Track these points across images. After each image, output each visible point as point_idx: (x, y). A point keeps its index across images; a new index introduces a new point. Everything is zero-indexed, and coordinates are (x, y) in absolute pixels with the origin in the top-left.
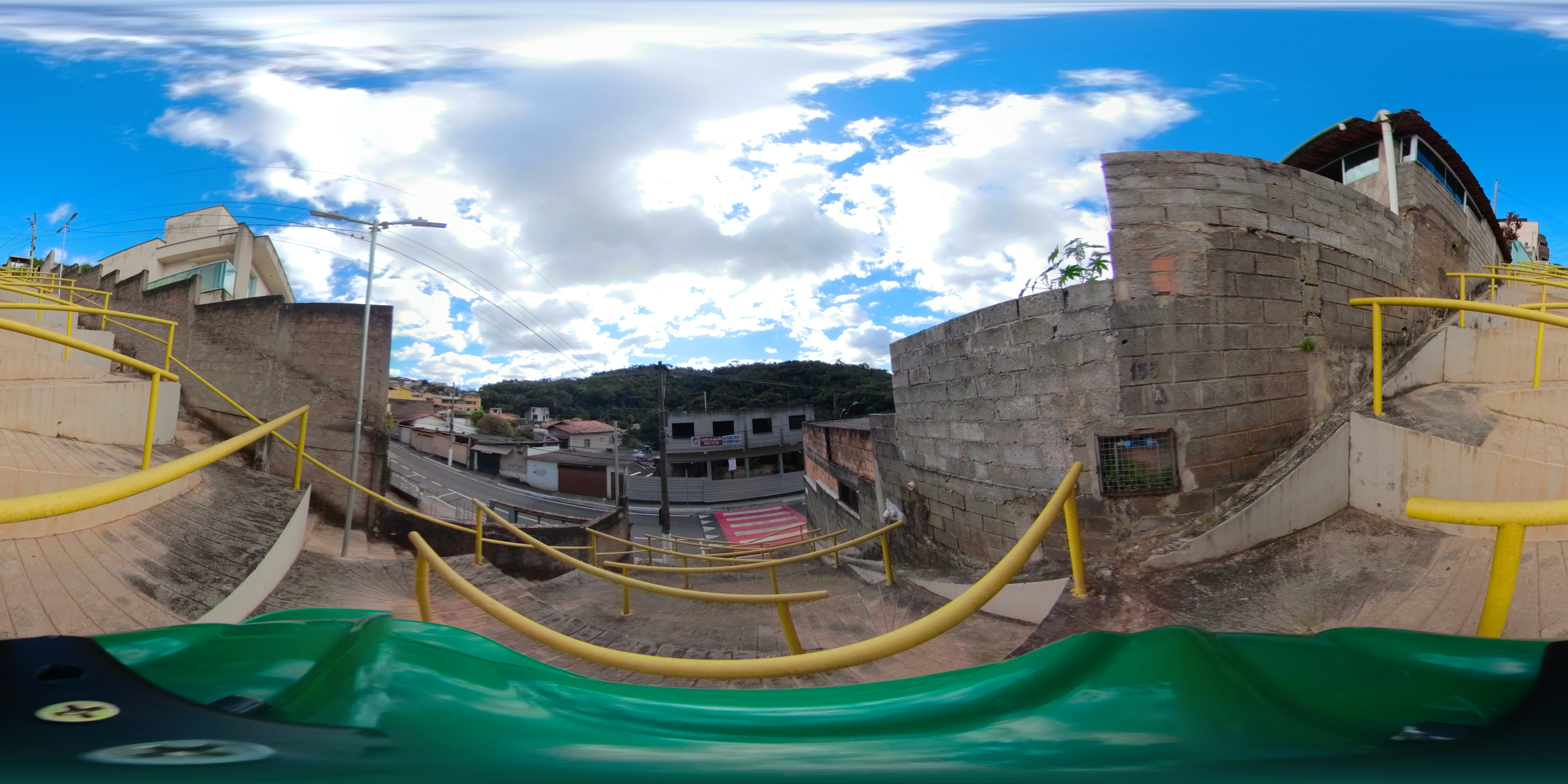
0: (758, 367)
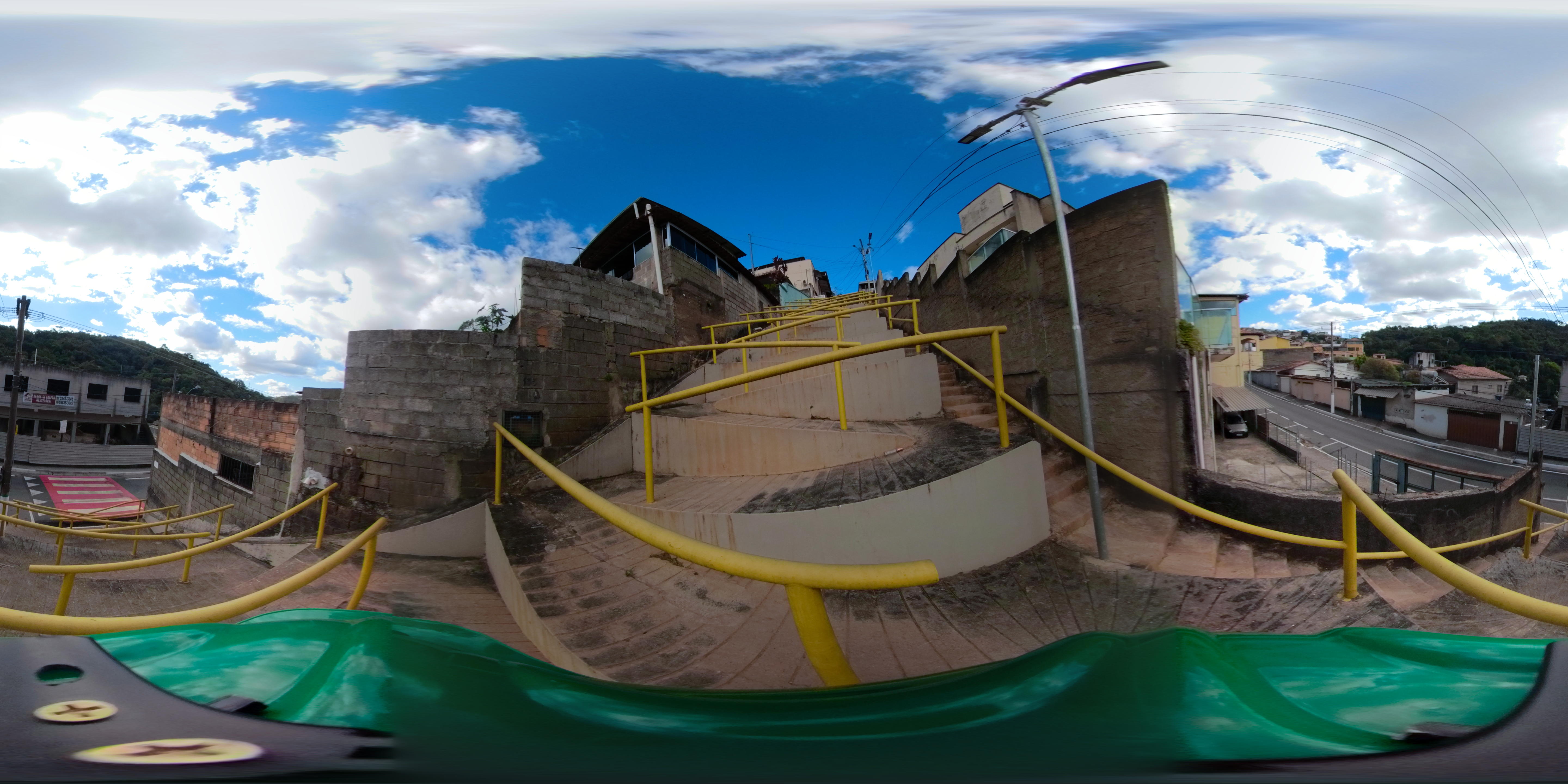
0: (81, 336)
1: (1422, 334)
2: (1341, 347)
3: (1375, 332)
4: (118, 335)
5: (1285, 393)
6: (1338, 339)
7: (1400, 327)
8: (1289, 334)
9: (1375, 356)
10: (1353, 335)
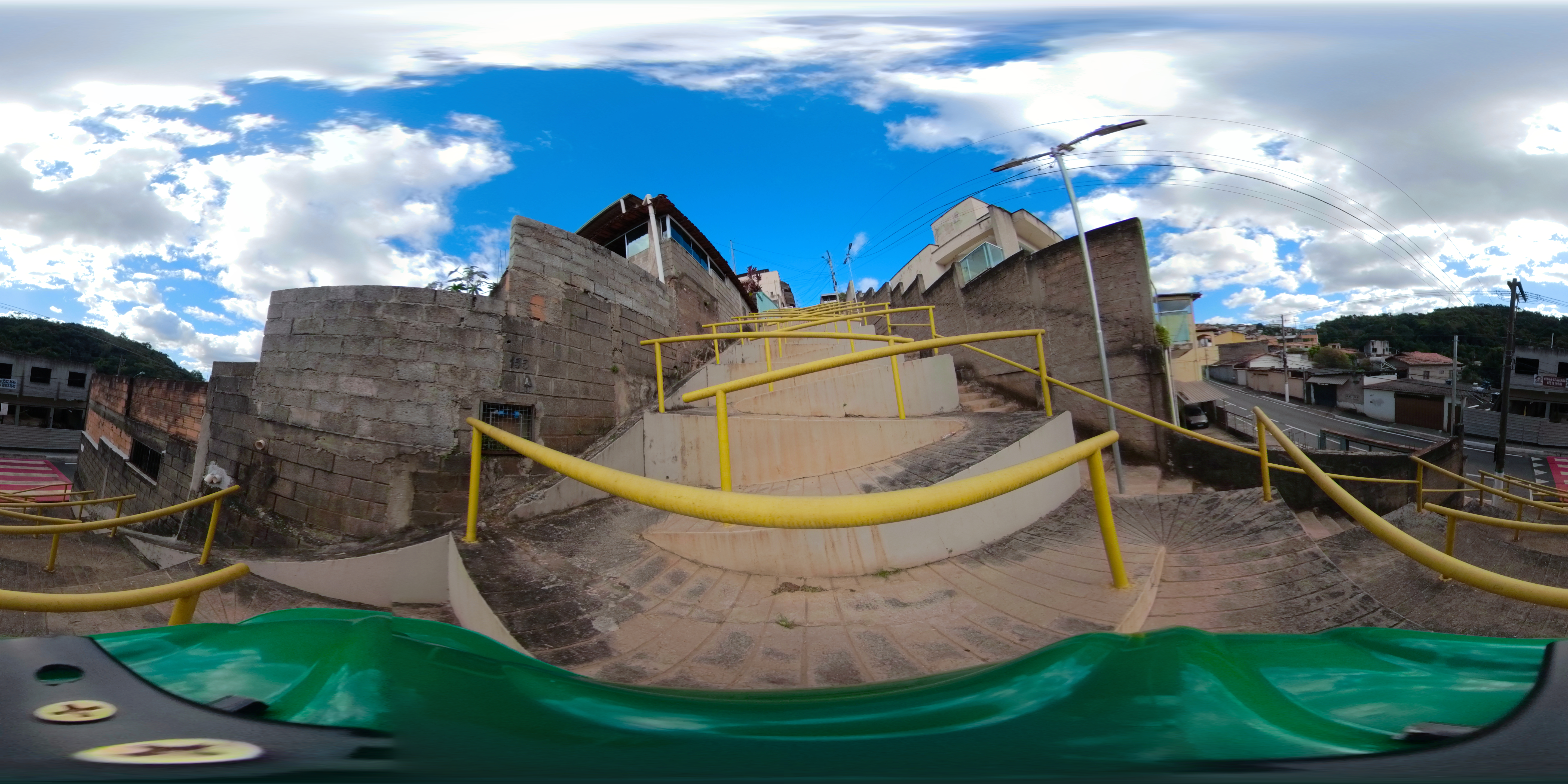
0: (39, 323)
1: (1377, 323)
2: (1295, 339)
3: (1330, 322)
4: (76, 323)
5: (1242, 386)
6: (1293, 331)
7: (1355, 315)
8: (1244, 328)
9: (1330, 346)
10: (1308, 326)
